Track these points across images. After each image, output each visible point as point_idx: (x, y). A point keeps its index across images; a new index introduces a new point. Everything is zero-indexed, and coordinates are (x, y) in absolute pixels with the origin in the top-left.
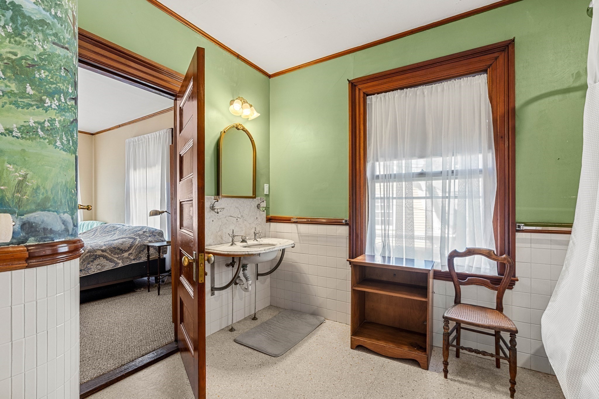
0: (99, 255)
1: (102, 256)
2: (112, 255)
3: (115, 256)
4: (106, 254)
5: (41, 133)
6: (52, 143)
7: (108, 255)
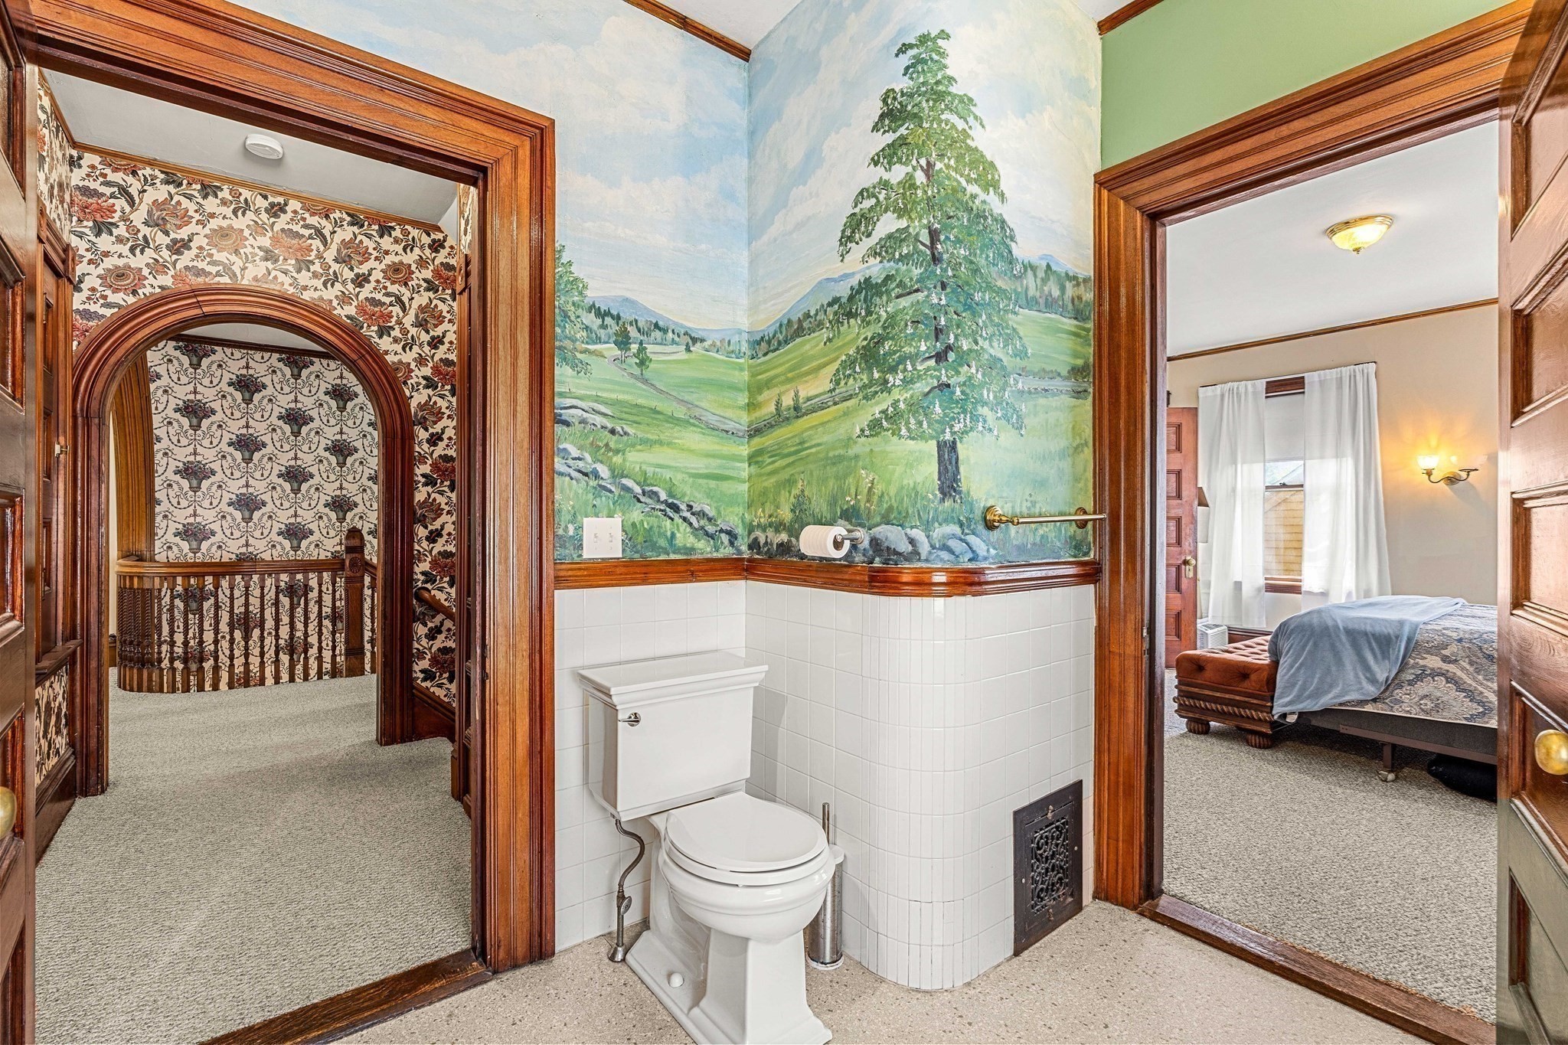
0: (1432, 669)
1: (1442, 675)
2: (1480, 677)
3: (1489, 684)
4: (1459, 673)
5: (885, 424)
6: (896, 433)
7: (1464, 676)
